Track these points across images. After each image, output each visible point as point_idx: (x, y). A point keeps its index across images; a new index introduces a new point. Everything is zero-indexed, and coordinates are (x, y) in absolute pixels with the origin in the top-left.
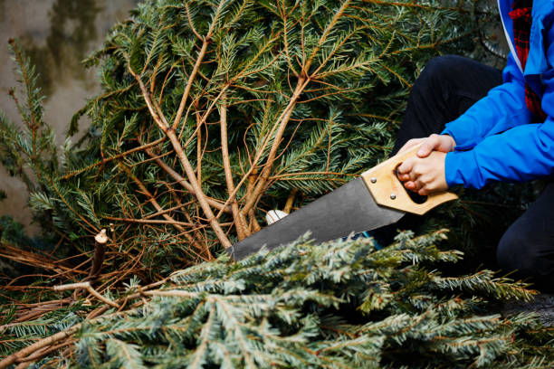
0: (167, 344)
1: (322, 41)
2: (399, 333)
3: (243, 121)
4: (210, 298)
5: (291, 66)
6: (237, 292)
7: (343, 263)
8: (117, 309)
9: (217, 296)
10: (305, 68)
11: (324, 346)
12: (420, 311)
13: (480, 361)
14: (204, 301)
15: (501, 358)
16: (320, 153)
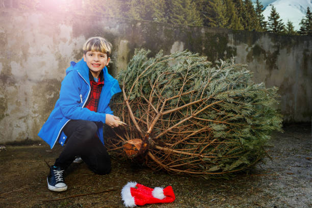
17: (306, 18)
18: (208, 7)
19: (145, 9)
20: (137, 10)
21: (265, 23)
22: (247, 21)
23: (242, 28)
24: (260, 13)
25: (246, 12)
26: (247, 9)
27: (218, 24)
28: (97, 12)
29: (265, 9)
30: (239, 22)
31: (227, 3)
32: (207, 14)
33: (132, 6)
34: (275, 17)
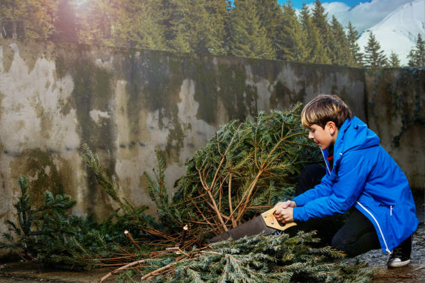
0: (210, 272)
1: (269, 156)
2: (298, 269)
3: (238, 185)
4: (227, 255)
5: (257, 165)
6: (237, 253)
7: (278, 244)
8: (189, 258)
9: (230, 255)
10: (262, 167)
11: (270, 275)
12: (305, 261)
13: (327, 280)
14: (224, 257)
15: (335, 279)
16: (267, 198)
17: (417, 49)
18: (283, 34)
19: (197, 37)
20: (187, 38)
21: (360, 55)
22: (336, 53)
23: (329, 62)
24: (353, 42)
25: (335, 41)
26: (335, 37)
27: (296, 56)
28: (131, 41)
29: (360, 36)
30: (325, 54)
31: (308, 28)
32: (281, 43)
33: (179, 32)
34: (374, 47)
